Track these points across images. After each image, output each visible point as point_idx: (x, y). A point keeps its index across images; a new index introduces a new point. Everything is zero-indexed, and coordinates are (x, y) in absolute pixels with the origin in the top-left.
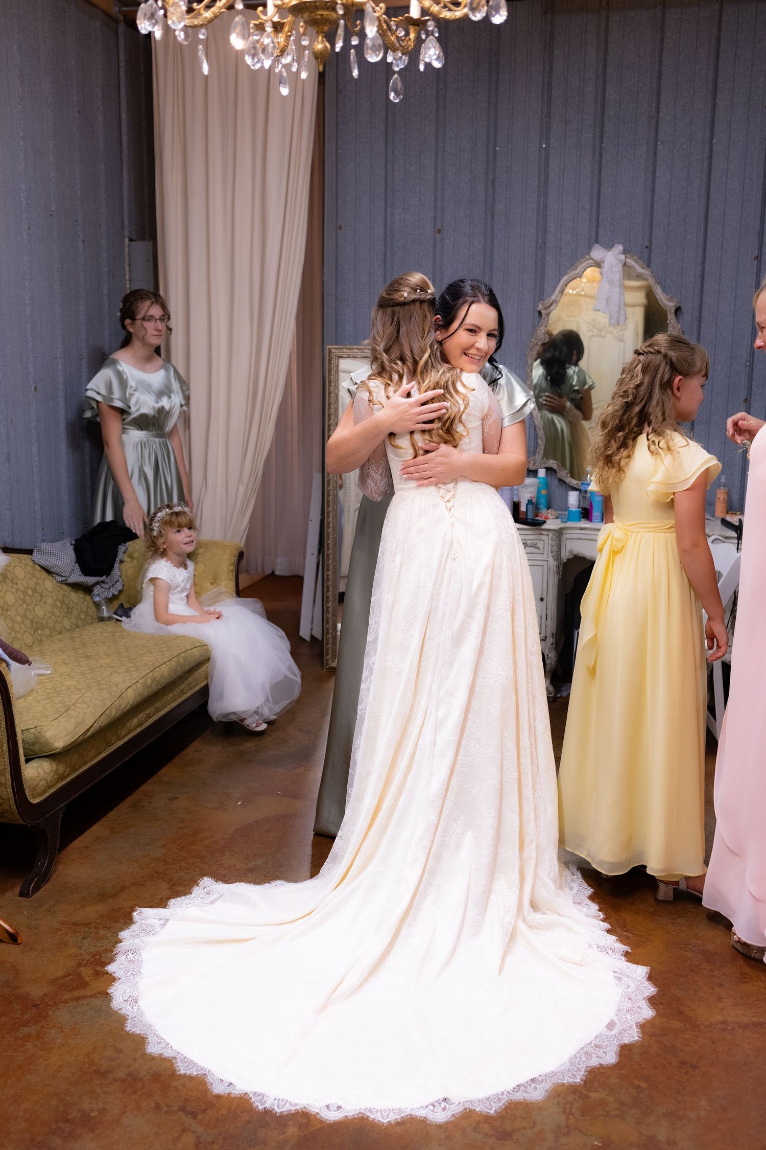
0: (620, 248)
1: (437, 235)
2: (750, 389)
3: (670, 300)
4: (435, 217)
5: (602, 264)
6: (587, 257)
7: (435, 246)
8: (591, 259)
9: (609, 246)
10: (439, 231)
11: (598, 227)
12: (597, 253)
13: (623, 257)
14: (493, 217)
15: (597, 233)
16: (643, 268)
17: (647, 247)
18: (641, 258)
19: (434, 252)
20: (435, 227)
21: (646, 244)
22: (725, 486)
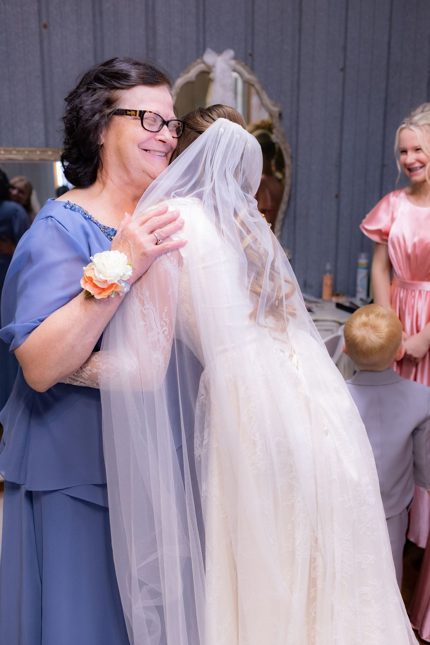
0: (230, 53)
1: (44, 31)
2: (339, 186)
3: (275, 105)
4: (39, 11)
5: (213, 69)
6: (199, 61)
7: (41, 42)
8: (204, 63)
9: (219, 51)
10: (45, 26)
11: (204, 32)
12: (210, 57)
13: (233, 62)
14: (101, 14)
15: (204, 39)
16: (250, 74)
17: (250, 55)
18: (246, 64)
19: (42, 49)
20: (40, 20)
21: (249, 51)
22: (330, 272)
